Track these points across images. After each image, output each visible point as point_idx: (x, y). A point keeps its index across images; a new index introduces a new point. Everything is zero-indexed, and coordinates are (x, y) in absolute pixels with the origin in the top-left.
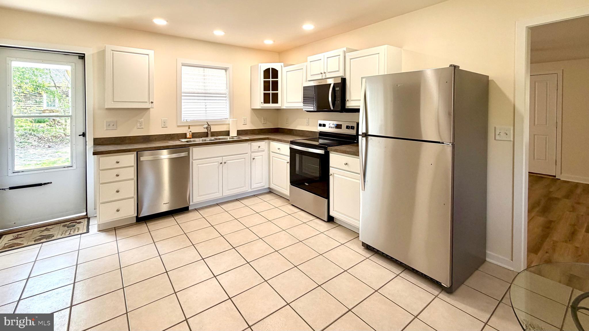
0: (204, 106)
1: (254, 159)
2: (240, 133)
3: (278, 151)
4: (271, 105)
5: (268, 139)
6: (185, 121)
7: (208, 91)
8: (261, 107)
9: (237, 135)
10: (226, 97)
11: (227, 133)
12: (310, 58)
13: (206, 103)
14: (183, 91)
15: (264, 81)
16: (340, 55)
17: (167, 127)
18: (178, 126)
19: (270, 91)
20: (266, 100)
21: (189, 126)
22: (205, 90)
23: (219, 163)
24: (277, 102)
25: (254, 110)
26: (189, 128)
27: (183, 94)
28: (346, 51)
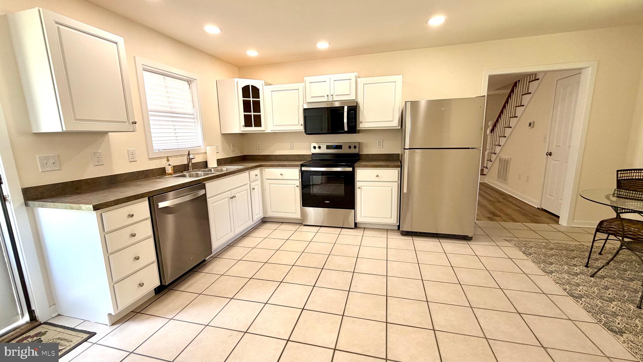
0: (173, 131)
1: (254, 189)
2: (220, 162)
3: (280, 177)
4: (253, 129)
5: (261, 166)
6: (157, 151)
7: (174, 110)
8: (242, 131)
9: (217, 166)
10: (194, 118)
11: (205, 164)
12: (308, 79)
13: (174, 126)
14: (150, 108)
15: (243, 100)
16: (351, 79)
17: (136, 161)
18: (150, 159)
19: (251, 112)
20: (248, 123)
21: (168, 158)
22: (171, 107)
23: (229, 198)
24: (260, 126)
25: (224, 135)
26: (168, 160)
27: (150, 113)
28: (357, 75)
